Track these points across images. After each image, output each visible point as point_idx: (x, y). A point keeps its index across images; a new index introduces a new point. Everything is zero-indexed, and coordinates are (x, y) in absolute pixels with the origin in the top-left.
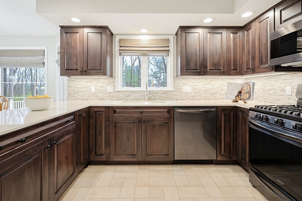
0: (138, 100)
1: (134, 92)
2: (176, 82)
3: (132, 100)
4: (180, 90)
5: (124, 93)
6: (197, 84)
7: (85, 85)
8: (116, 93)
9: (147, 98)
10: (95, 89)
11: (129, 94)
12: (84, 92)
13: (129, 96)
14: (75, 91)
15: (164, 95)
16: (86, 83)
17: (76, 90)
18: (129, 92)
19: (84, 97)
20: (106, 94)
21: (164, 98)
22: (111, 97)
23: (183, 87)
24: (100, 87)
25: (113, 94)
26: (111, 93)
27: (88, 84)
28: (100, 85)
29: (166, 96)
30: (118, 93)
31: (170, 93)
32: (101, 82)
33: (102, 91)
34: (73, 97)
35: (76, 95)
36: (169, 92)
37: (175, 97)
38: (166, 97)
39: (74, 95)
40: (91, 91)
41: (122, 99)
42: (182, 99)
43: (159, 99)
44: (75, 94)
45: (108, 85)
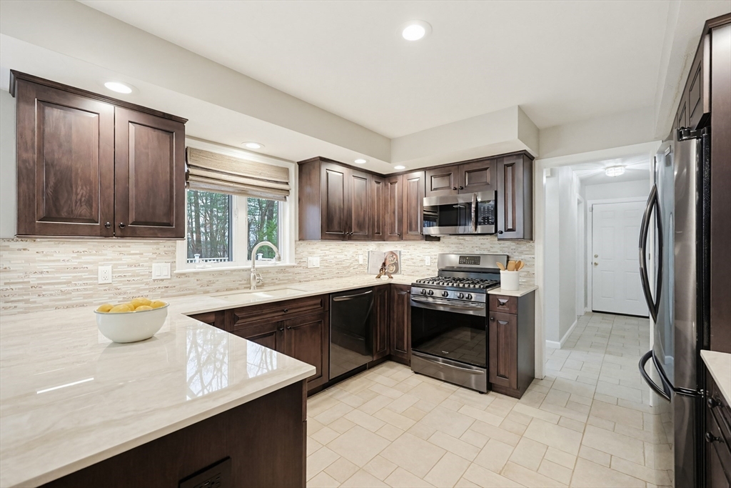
0: (232, 290)
1: (221, 273)
2: (300, 250)
3: (217, 291)
4: (304, 265)
5: (198, 277)
6: (327, 252)
7: (75, 263)
8: (175, 279)
9: (254, 284)
10: (113, 272)
11: (211, 278)
12: (68, 283)
13: (209, 283)
14: (29, 282)
15: (280, 276)
16: (75, 255)
17: (33, 280)
18: (212, 273)
19: (70, 299)
20: (147, 284)
21: (280, 280)
22: (163, 290)
23: (310, 258)
24: (130, 266)
25: (169, 281)
26: (162, 280)
27: (83, 258)
28: (127, 259)
30: (183, 279)
31: (292, 270)
32: (132, 252)
33: (134, 276)
34: (20, 305)
35: (33, 298)
36: (287, 270)
37: (298, 277)
38: (284, 278)
39: (25, 297)
40: (99, 279)
41: (192, 291)
42: (307, 279)
43: (272, 283)
44: (29, 294)
45: (155, 259)
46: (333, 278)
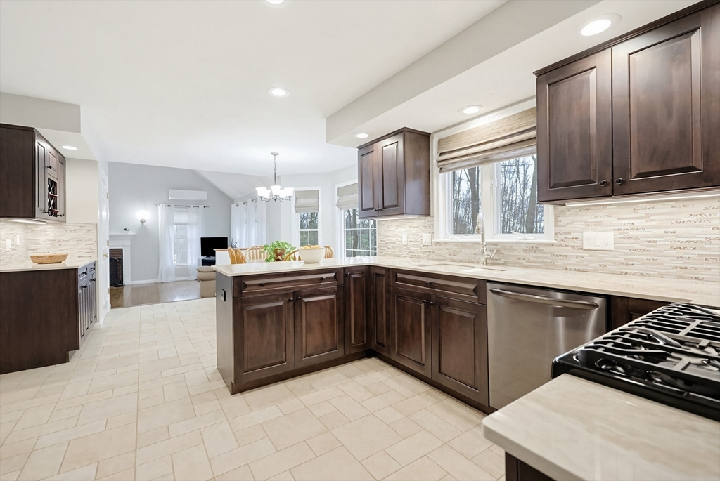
0: (473, 262)
1: (464, 245)
2: (564, 220)
3: (461, 261)
4: (577, 243)
5: (448, 247)
6: (638, 223)
7: (396, 233)
8: (435, 247)
9: (483, 260)
10: (408, 239)
11: (455, 248)
12: (395, 243)
13: (455, 253)
14: (385, 241)
15: (531, 256)
16: (396, 227)
18: (457, 244)
20: (420, 248)
21: (529, 261)
22: (428, 254)
23: (586, 234)
24: (414, 235)
25: (430, 247)
26: (427, 246)
27: (399, 229)
28: (412, 230)
29: (534, 257)
30: (438, 247)
31: (545, 249)
33: (415, 242)
34: (384, 251)
35: (386, 249)
36: (541, 248)
37: (560, 262)
38: (535, 259)
40: (402, 242)
41: (443, 258)
42: (582, 268)
43: (517, 263)
44: (385, 247)
45: (424, 230)
46: (661, 276)
